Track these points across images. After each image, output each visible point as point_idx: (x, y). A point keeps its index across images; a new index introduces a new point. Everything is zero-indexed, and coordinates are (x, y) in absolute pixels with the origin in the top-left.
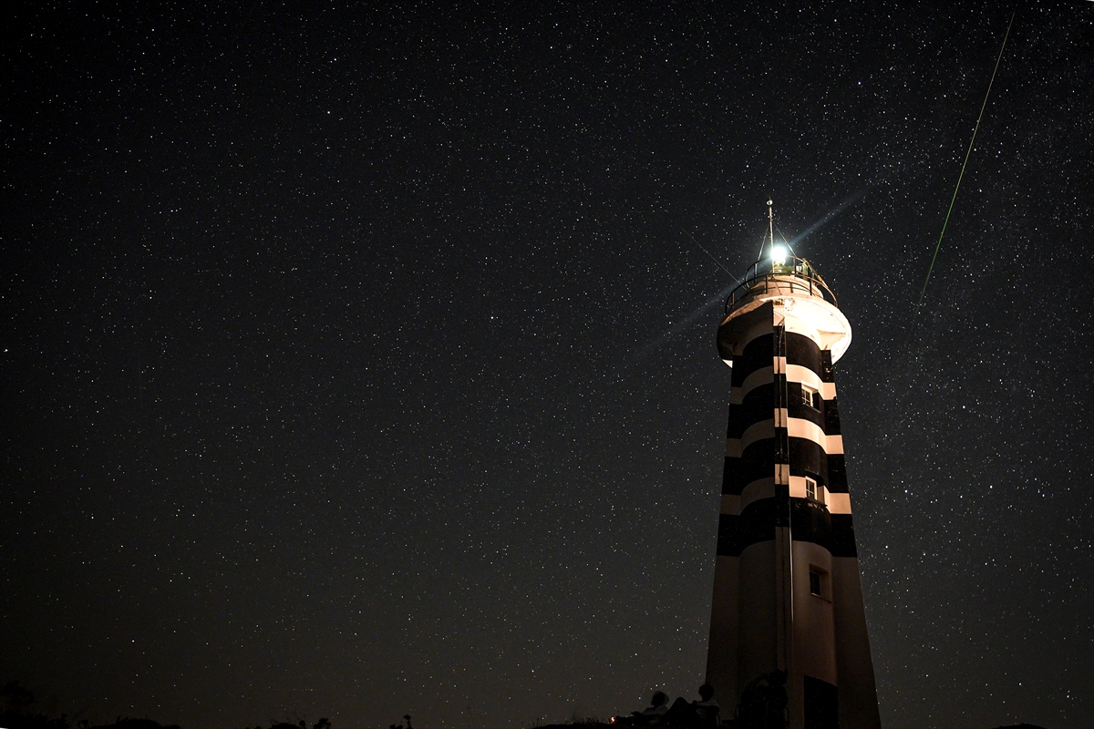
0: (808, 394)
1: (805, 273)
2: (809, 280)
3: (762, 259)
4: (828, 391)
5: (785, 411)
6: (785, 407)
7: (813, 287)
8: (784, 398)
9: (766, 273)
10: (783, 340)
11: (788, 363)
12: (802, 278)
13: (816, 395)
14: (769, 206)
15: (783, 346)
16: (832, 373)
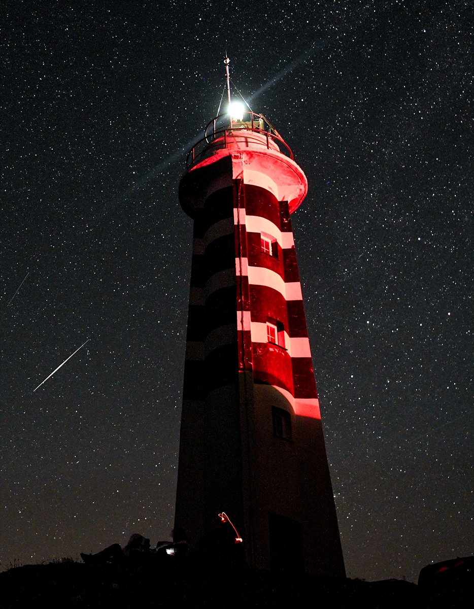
0: (267, 244)
1: (261, 127)
2: (266, 135)
3: (221, 115)
4: (286, 241)
5: (245, 260)
6: (245, 257)
7: (270, 141)
8: (244, 248)
9: (225, 129)
10: (242, 193)
11: (247, 214)
12: (259, 132)
13: (275, 245)
14: (226, 65)
15: (242, 197)
16: (290, 222)
